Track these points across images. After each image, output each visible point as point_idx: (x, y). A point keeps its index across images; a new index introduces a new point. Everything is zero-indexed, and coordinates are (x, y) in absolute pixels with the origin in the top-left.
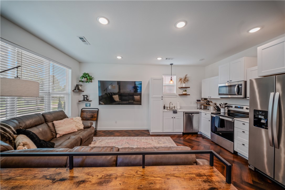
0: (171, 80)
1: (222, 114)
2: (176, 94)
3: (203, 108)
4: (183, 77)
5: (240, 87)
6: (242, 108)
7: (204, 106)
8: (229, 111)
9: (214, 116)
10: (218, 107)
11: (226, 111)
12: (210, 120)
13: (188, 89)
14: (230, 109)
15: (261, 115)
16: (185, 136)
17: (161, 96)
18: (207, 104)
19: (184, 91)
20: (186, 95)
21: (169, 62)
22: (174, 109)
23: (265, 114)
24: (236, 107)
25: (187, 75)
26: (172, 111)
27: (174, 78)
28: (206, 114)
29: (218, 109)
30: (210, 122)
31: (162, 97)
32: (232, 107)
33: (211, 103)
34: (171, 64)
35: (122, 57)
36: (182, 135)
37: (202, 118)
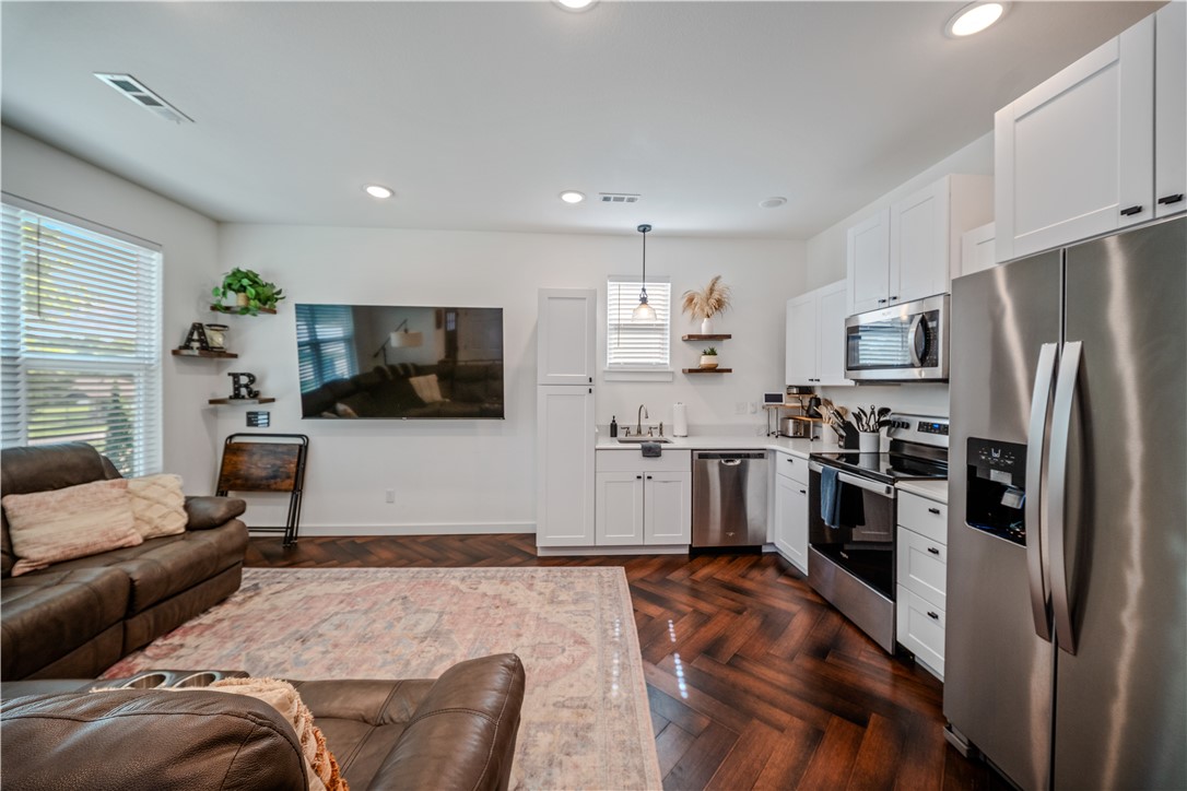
0: (644, 301)
1: (864, 463)
2: (670, 369)
3: (791, 434)
4: (700, 287)
5: (931, 325)
6: (943, 431)
7: (797, 422)
8: (896, 445)
9: (819, 468)
10: (847, 426)
11: (885, 448)
12: (807, 489)
13: (722, 348)
14: (903, 435)
15: (997, 467)
16: (699, 560)
17: (585, 376)
18: (812, 412)
19: (705, 353)
20: (712, 370)
21: (626, 219)
22: (661, 438)
24: (923, 427)
25: (717, 278)
26: (639, 446)
27: (660, 293)
28: (791, 461)
29: (850, 436)
30: (805, 499)
31: (591, 380)
32: (907, 426)
33: (823, 410)
34: (644, 229)
35: (393, 193)
36: (687, 559)
37: (780, 480)
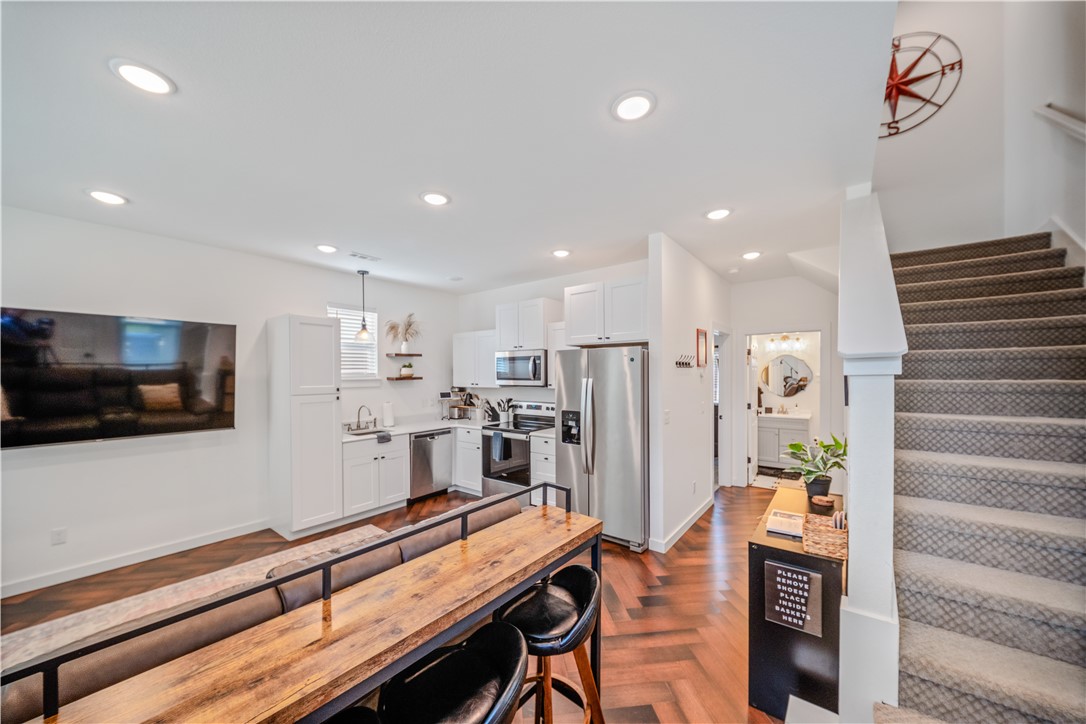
0: (364, 327)
1: (502, 426)
2: (378, 377)
3: (457, 417)
4: (400, 319)
5: (537, 362)
6: (538, 408)
7: (460, 409)
8: (515, 416)
9: (491, 433)
10: (493, 409)
11: (511, 419)
12: (481, 447)
13: (414, 361)
14: (519, 411)
15: (571, 420)
16: (417, 507)
17: (333, 387)
18: (468, 402)
19: (405, 366)
20: (410, 378)
21: (355, 265)
22: (375, 430)
23: (576, 416)
24: (529, 407)
25: (410, 316)
26: (375, 436)
27: (372, 319)
28: (468, 432)
29: (495, 416)
30: (480, 452)
31: (338, 390)
32: (521, 407)
33: (474, 401)
34: (363, 273)
35: (128, 201)
36: (405, 510)
37: (459, 445)
